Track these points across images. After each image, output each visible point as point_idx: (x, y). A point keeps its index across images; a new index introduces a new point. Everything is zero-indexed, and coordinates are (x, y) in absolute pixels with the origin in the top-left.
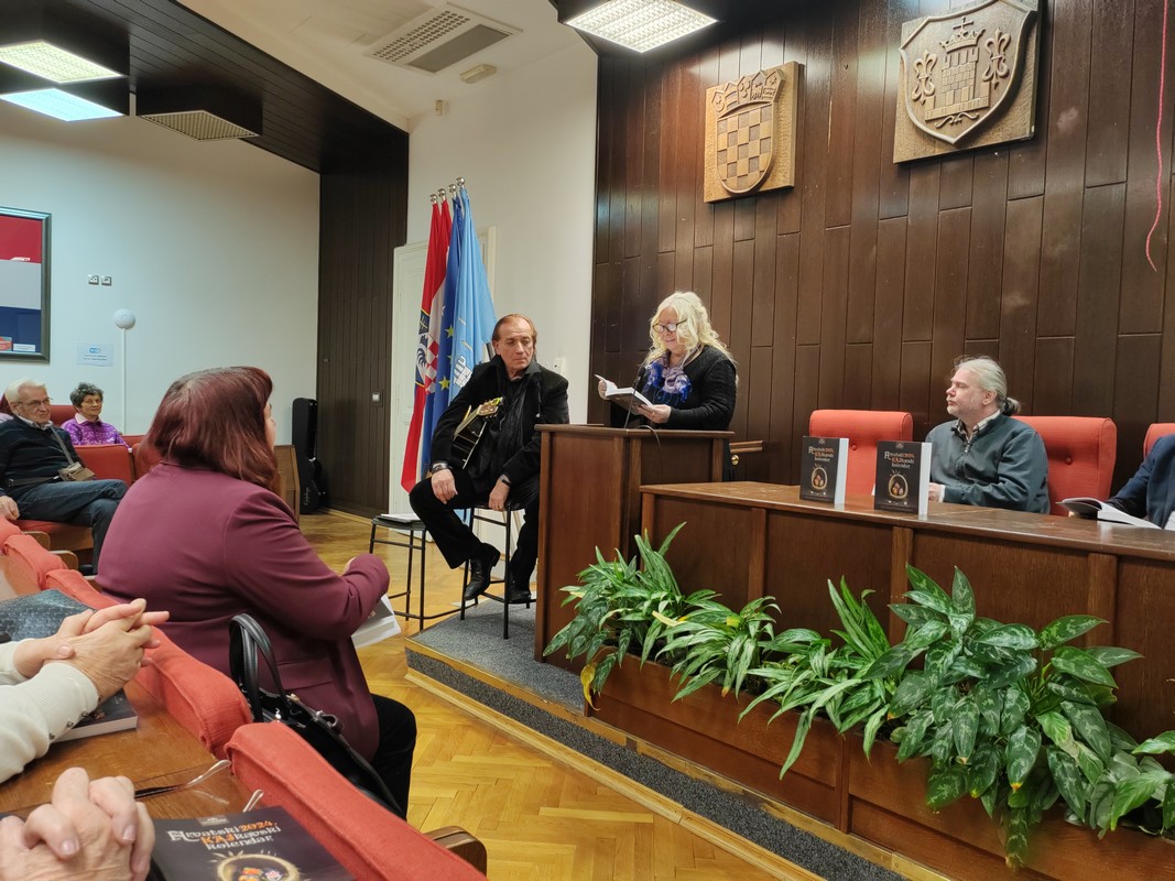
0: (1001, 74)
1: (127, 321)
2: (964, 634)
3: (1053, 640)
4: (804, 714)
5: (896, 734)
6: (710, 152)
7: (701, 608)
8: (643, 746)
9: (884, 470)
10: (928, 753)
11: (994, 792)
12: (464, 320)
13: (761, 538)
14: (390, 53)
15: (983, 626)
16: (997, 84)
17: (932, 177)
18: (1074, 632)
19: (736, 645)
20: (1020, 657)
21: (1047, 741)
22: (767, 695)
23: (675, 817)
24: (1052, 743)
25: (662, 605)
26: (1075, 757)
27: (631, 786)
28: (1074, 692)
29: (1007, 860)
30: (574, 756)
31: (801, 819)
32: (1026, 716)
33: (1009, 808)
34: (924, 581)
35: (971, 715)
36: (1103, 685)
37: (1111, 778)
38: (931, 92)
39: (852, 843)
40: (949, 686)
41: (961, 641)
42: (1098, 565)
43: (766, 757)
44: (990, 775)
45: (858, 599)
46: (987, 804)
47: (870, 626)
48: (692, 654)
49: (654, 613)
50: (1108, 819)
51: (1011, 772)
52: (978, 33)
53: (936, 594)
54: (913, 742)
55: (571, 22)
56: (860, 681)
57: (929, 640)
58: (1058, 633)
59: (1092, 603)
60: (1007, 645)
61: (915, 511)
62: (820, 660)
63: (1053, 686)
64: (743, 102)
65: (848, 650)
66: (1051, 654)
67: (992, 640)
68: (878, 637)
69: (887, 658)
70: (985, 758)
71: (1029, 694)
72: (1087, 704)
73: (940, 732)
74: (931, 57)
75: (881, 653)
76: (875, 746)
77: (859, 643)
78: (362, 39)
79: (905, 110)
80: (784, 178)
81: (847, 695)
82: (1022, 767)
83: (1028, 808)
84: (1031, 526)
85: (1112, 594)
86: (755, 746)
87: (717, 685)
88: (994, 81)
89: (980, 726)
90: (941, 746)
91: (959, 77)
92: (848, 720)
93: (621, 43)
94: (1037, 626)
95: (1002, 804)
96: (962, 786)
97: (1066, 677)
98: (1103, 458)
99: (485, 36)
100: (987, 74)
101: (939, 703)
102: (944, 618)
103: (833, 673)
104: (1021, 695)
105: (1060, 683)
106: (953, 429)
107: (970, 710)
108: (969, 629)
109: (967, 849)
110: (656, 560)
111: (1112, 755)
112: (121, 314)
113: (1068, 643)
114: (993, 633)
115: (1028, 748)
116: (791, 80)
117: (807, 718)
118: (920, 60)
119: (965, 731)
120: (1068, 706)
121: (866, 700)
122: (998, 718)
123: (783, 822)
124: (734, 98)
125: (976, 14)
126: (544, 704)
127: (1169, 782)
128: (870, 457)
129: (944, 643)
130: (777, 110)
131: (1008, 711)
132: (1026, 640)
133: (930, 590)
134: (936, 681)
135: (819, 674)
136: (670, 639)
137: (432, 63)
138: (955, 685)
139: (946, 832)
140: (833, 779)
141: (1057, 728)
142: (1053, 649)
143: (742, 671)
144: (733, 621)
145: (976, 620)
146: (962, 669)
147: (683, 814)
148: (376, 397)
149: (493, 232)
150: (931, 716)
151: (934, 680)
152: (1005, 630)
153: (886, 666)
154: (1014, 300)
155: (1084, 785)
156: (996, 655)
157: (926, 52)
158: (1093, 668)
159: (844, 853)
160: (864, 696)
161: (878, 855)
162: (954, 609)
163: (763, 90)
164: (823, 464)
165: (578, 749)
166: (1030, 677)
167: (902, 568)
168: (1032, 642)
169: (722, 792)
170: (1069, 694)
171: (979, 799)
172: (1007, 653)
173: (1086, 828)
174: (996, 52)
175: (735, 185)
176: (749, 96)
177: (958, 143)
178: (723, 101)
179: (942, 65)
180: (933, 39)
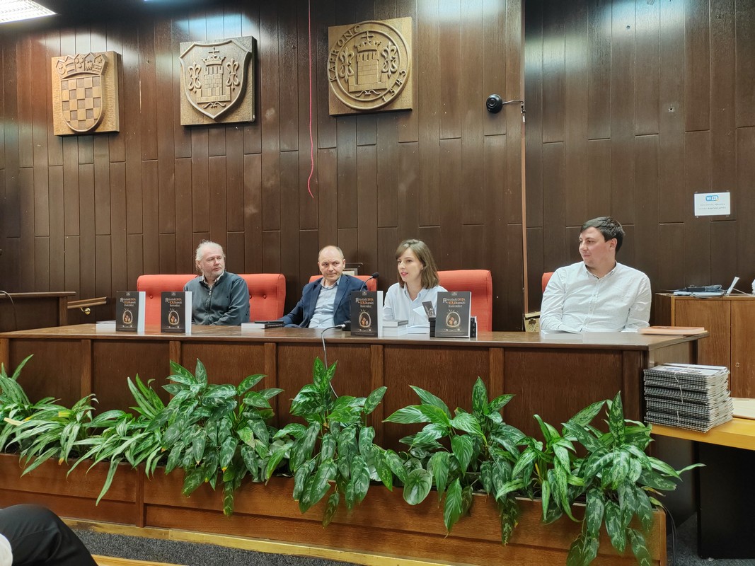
0: (236, 83)
2: (199, 395)
3: (243, 390)
6: (56, 101)
7: (42, 410)
9: (165, 309)
10: (182, 465)
11: (216, 476)
13: (89, 358)
15: (211, 388)
16: (234, 89)
17: (204, 136)
18: (252, 383)
19: (67, 429)
20: (229, 402)
21: (241, 443)
22: (87, 456)
24: (244, 443)
25: (12, 413)
26: (253, 447)
28: (253, 414)
29: (224, 511)
31: (114, 528)
32: (231, 432)
33: (224, 483)
34: (180, 369)
35: (203, 437)
36: (265, 408)
37: (270, 453)
38: (199, 87)
39: (146, 532)
40: (192, 425)
41: (198, 399)
42: (269, 348)
43: (92, 496)
44: (214, 468)
45: (145, 383)
46: (213, 484)
47: (154, 400)
48: (37, 441)
49: (6, 419)
50: (268, 474)
51: (222, 463)
52: (222, 58)
53: (186, 375)
54: (173, 461)
56: (147, 434)
57: (180, 401)
58: (246, 386)
59: (266, 368)
60: (220, 396)
61: (183, 331)
63: (245, 414)
64: (79, 71)
65: (141, 418)
66: (243, 397)
67: (212, 395)
68: (159, 406)
69: (160, 416)
70: (211, 459)
71: (233, 421)
72: (259, 419)
73: (187, 452)
74: (198, 66)
76: (157, 471)
77: (147, 412)
79: (185, 95)
80: (112, 125)
81: (138, 444)
82: (228, 458)
83: (234, 481)
85: (275, 362)
86: (78, 491)
87: (54, 460)
88: (232, 87)
89: (207, 443)
90: (188, 458)
91: (214, 81)
92: (138, 459)
94: (236, 384)
95: (220, 482)
96: (201, 477)
97: (251, 407)
98: (279, 294)
100: (228, 82)
101: (187, 435)
102: (189, 388)
103: (130, 433)
104: (229, 421)
105: (248, 411)
106: (201, 282)
107: (202, 435)
108: (201, 392)
109: (209, 513)
110: (10, 384)
113: (251, 390)
114: (213, 391)
115: (230, 448)
116: (112, 63)
117: (115, 464)
118: (191, 67)
119: (200, 447)
120: (251, 421)
121: (150, 444)
122: (216, 436)
123: (103, 534)
124: (72, 67)
125: (220, 47)
127: (292, 448)
128: (157, 302)
129: (188, 402)
130: (104, 80)
131: (221, 431)
132: (229, 392)
133: (183, 373)
135: (121, 435)
136: (18, 433)
138: (196, 423)
139: (197, 507)
140: (134, 497)
141: (246, 435)
142: (244, 394)
143: (68, 447)
144: (64, 413)
145: (206, 386)
146: (199, 414)
150: (183, 444)
151: (182, 422)
152: (219, 388)
153: (159, 421)
154: (250, 210)
155: (258, 460)
156: (215, 402)
157: (195, 63)
158: (261, 400)
159: (142, 540)
160: (149, 442)
161: (161, 534)
162: (196, 382)
163: (93, 66)
166: (233, 411)
168: (233, 393)
170: (251, 416)
171: (209, 482)
172: (221, 401)
173: (261, 483)
174: (232, 71)
175: (77, 126)
176: (83, 67)
177: (216, 119)
178: (64, 67)
179: (204, 72)
180: (198, 56)
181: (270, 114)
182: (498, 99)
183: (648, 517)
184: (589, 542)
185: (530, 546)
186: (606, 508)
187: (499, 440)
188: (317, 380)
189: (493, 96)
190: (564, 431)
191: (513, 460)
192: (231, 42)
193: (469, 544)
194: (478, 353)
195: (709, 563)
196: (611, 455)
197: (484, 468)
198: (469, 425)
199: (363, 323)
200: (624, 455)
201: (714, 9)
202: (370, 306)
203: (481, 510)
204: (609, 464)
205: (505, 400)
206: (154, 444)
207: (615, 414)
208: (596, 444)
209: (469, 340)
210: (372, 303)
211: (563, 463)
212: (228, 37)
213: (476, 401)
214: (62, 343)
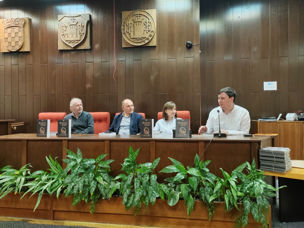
0: (83, 33)
2: (80, 163)
3: (98, 160)
4: (40, 193)
5: (65, 191)
6: (2, 38)
7: (6, 171)
9: (60, 127)
10: (73, 193)
11: (87, 197)
13: (25, 148)
15: (84, 160)
16: (82, 35)
17: (68, 54)
18: (102, 158)
19: (19, 179)
20: (92, 166)
21: (98, 183)
22: (29, 191)
26: (103, 184)
28: (103, 171)
29: (91, 212)
31: (40, 221)
32: (94, 178)
33: (91, 200)
34: (71, 152)
35: (82, 181)
36: (108, 168)
37: (110, 187)
38: (66, 34)
39: (54, 222)
40: (77, 176)
41: (79, 165)
42: (107, 143)
43: (29, 208)
44: (86, 194)
45: (54, 160)
46: (86, 201)
47: (58, 166)
48: (4, 185)
50: (110, 196)
51: (91, 191)
52: (77, 22)
53: (73, 155)
54: (69, 191)
56: (55, 180)
57: (72, 166)
58: (99, 159)
59: (106, 151)
60: (89, 163)
61: (68, 136)
62: (44, 178)
63: (99, 170)
64: (13, 25)
65: (52, 173)
66: (98, 163)
67: (86, 163)
68: (60, 168)
69: (62, 172)
70: (85, 190)
71: (94, 174)
72: (105, 173)
73: (75, 187)
74: (66, 25)
75: (60, 172)
76: (60, 196)
77: (55, 171)
79: (60, 37)
81: (52, 185)
82: (93, 189)
83: (95, 199)
84: (93, 137)
85: (109, 149)
86: (26, 206)
87: (13, 192)
88: (81, 34)
89: (84, 183)
90: (76, 190)
91: (73, 32)
92: (53, 191)
94: (95, 158)
95: (89, 200)
96: (81, 198)
97: (101, 168)
98: (108, 121)
100: (79, 32)
101: (75, 180)
102: (75, 160)
103: (48, 180)
104: (93, 174)
105: (100, 169)
107: (82, 180)
108: (81, 162)
109: (82, 213)
111: (110, 182)
113: (101, 160)
114: (86, 161)
115: (94, 185)
116: (27, 22)
117: (41, 194)
118: (63, 25)
119: (81, 185)
120: (102, 174)
121: (57, 185)
122: (88, 180)
123: (35, 224)
124: (9, 24)
125: (76, 17)
127: (120, 184)
128: (56, 124)
129: (76, 166)
130: (24, 30)
131: (90, 178)
132: (93, 161)
133: (72, 154)
134: (74, 175)
135: (44, 181)
138: (78, 175)
139: (77, 211)
140: (49, 207)
141: (100, 179)
142: (99, 162)
143: (21, 186)
144: (17, 172)
145: (82, 159)
146: (80, 171)
150: (73, 184)
151: (73, 175)
152: (89, 160)
153: (62, 174)
154: (88, 86)
155: (105, 190)
156: (87, 166)
157: (64, 24)
158: (106, 165)
159: (52, 226)
160: (57, 184)
161: (61, 223)
162: (78, 158)
163: (19, 23)
164: (43, 127)
166: (94, 170)
167: (65, 150)
168: (94, 162)
170: (102, 171)
171: (84, 200)
172: (89, 165)
173: (106, 199)
174: (81, 28)
175: (11, 49)
176: (14, 24)
177: (74, 47)
178: (6, 24)
179: (69, 28)
180: (66, 21)
181: (97, 46)
182: (191, 43)
183: (267, 207)
184: (244, 218)
185: (218, 221)
186: (251, 204)
187: (207, 178)
188: (130, 156)
189: (189, 42)
190: (232, 174)
191: (213, 187)
192: (80, 16)
193: (194, 221)
194: (194, 144)
195: (284, 224)
196: (252, 183)
197: (201, 190)
198: (196, 173)
199: (146, 132)
200: (258, 183)
201: (271, 11)
202: (149, 125)
203: (199, 207)
204: (252, 187)
205: (208, 162)
206: (59, 184)
207: (253, 167)
208: (245, 179)
209: (189, 139)
210: (150, 124)
211: (234, 187)
212: (79, 13)
213: (196, 163)
214: (13, 142)
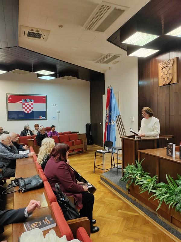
1: (59, 112)
6: (160, 76)
7: (145, 176)
8: (137, 200)
12: (113, 112)
14: (99, 62)
19: (150, 184)
22: (153, 196)
23: (143, 215)
25: (138, 175)
27: (136, 208)
30: (126, 200)
39: (172, 225)
47: (174, 184)
48: (143, 185)
49: (136, 177)
55: (130, 55)
64: (166, 66)
68: (176, 186)
78: (94, 60)
80: (175, 81)
92: (167, 203)
93: (141, 57)
99: (115, 57)
110: (139, 165)
112: (58, 111)
116: (175, 61)
123: (160, 219)
124: (164, 65)
126: (121, 190)
130: (173, 67)
135: (163, 193)
136: (139, 182)
137: (107, 62)
143: (150, 190)
144: (149, 180)
147: (145, 215)
148: (100, 123)
149: (120, 92)
153: (173, 193)
159: (171, 227)
160: (171, 198)
161: (176, 228)
163: (170, 63)
164: (170, 149)
165: (127, 199)
169: (150, 212)
175: (165, 83)
178: (162, 66)
